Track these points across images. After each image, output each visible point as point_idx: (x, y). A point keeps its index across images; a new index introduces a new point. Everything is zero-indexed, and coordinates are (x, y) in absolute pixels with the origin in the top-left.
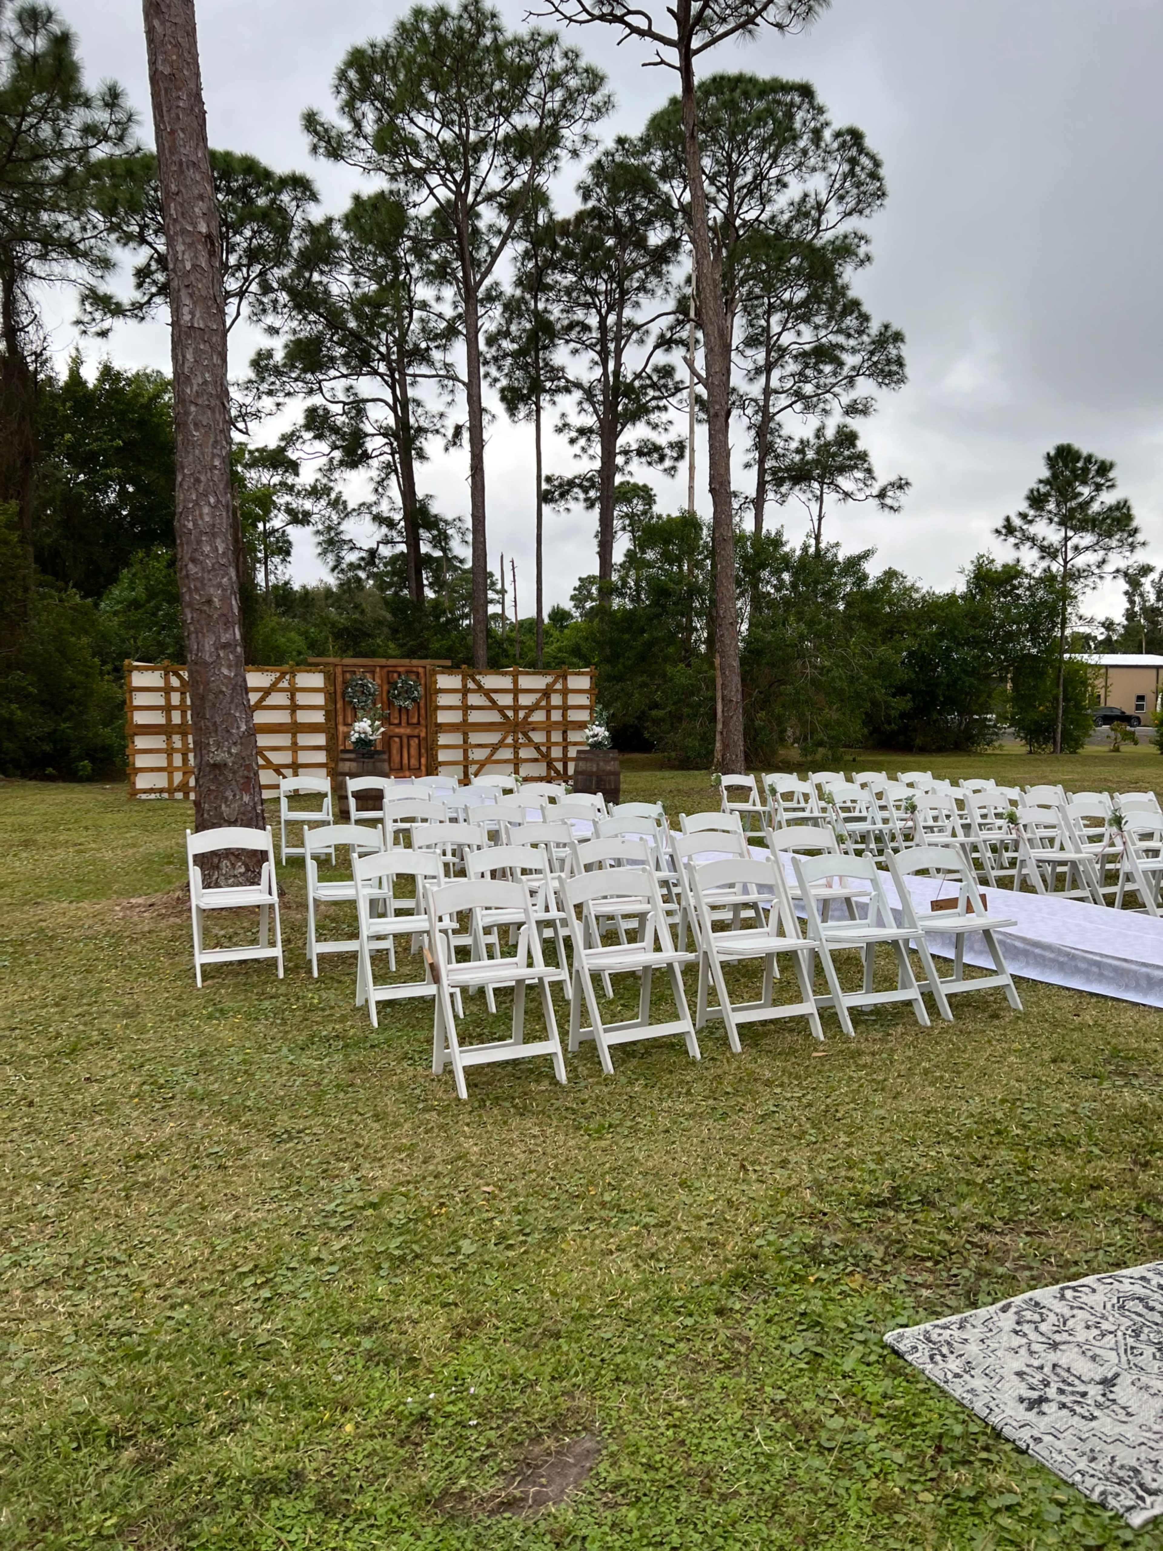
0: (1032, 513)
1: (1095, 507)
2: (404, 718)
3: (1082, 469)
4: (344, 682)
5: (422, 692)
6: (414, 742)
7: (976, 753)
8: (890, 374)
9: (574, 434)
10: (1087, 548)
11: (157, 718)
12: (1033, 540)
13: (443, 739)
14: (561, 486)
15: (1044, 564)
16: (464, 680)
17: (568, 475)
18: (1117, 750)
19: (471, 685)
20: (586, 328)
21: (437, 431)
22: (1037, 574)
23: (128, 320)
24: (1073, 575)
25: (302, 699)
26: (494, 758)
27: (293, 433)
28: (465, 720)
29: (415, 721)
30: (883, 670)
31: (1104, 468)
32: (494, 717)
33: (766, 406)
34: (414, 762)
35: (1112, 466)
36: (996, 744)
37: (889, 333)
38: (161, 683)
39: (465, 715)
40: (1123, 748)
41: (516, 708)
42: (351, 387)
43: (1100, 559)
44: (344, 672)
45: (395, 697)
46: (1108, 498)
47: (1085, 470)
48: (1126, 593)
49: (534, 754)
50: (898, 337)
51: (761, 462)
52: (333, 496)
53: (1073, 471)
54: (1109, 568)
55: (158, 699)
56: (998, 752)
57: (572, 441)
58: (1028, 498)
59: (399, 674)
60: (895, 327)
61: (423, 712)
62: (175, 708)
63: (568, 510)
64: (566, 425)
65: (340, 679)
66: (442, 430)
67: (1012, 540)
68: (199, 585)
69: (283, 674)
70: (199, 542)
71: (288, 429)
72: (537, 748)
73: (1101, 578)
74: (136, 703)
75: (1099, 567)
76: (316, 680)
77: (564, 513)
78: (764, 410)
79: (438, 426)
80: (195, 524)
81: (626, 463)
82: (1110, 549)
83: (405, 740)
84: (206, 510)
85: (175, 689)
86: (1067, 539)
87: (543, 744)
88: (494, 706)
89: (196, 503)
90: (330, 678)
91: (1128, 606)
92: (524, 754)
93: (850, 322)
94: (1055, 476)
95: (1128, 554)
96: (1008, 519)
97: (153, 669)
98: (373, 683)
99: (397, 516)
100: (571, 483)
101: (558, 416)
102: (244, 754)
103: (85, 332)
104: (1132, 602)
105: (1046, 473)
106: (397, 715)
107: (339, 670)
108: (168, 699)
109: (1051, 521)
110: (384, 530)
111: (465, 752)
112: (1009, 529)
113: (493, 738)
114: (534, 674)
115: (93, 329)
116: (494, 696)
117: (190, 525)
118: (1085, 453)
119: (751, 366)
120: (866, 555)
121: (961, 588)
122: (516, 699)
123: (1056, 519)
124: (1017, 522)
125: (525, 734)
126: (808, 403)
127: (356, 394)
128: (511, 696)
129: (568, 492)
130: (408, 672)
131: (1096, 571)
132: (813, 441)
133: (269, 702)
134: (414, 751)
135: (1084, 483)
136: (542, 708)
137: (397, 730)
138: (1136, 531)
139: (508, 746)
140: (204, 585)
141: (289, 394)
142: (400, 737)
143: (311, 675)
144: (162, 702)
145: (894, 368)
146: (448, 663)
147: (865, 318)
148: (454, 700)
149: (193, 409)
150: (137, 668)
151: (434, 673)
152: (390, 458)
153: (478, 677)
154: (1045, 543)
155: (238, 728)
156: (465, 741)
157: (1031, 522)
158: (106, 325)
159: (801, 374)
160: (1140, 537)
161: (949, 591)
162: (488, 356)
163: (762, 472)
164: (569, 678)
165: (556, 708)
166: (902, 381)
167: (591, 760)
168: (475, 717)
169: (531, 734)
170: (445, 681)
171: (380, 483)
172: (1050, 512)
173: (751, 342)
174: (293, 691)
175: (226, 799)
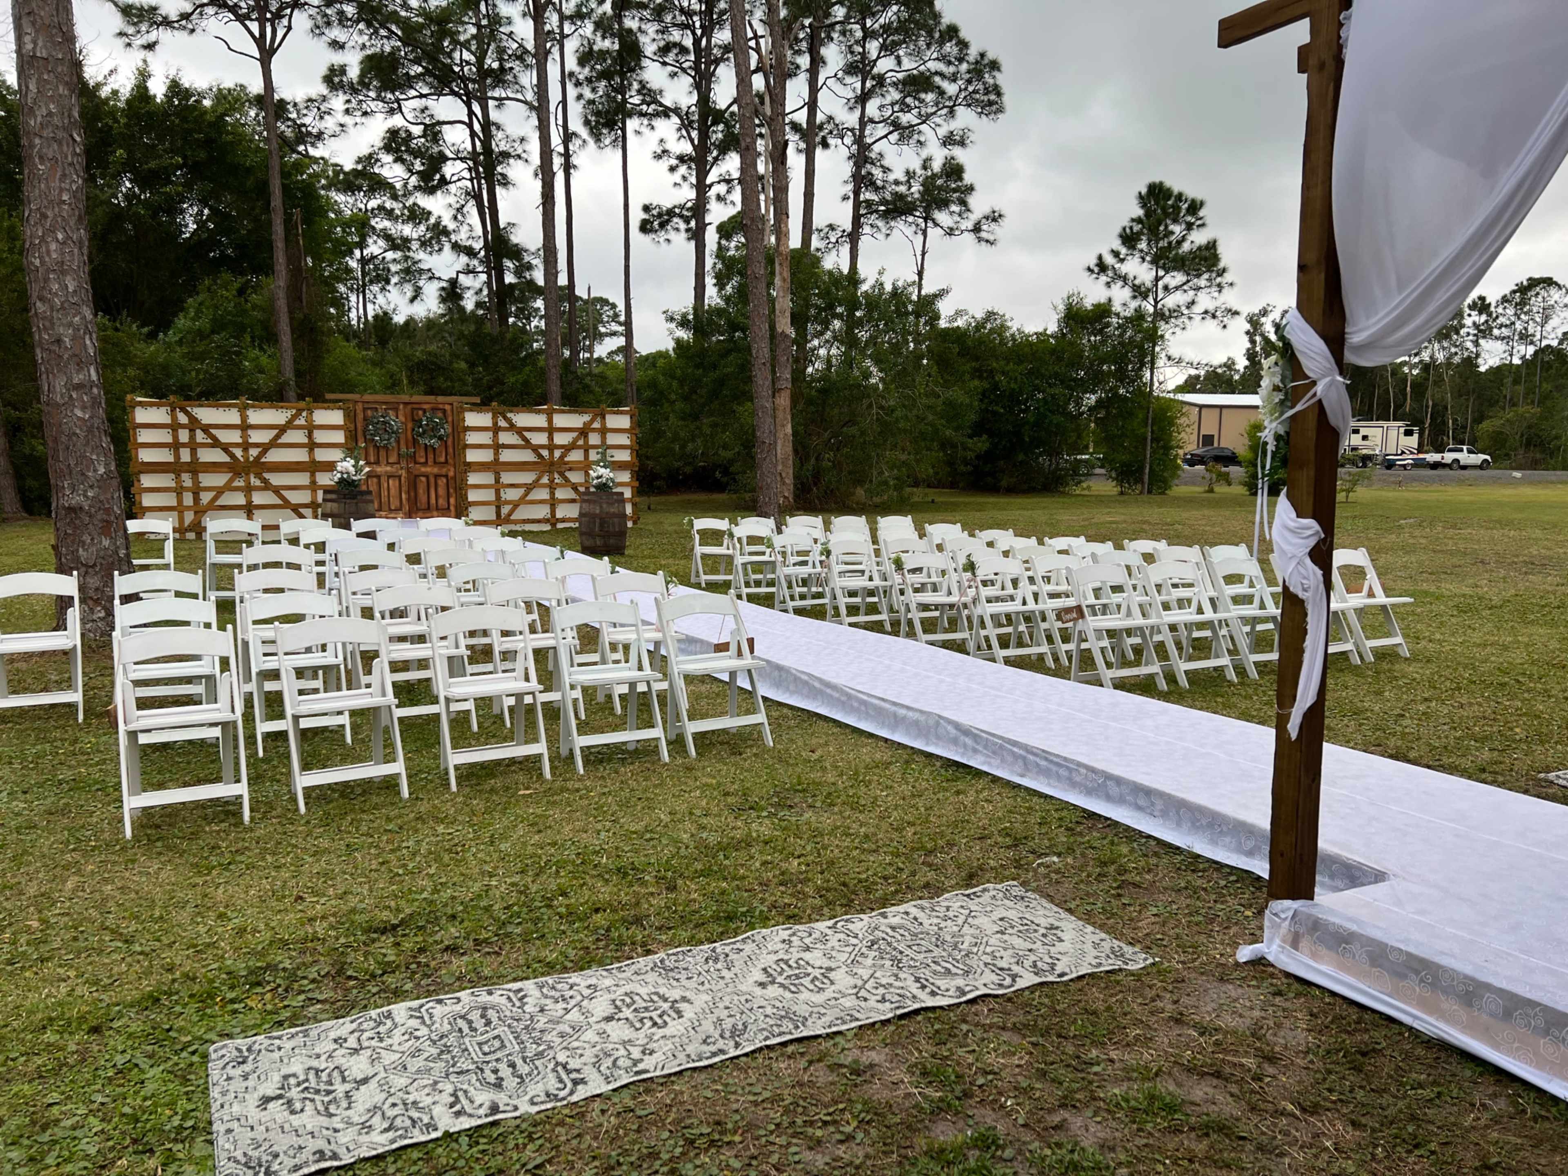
0: (1123, 251)
1: (1186, 247)
2: (430, 456)
3: (1173, 206)
4: (365, 419)
5: (450, 430)
6: (442, 482)
7: (1063, 494)
8: (991, 103)
9: (674, 162)
10: (1177, 288)
11: (164, 456)
12: (1124, 278)
13: (473, 479)
14: (660, 215)
15: (1134, 304)
16: (494, 418)
17: (667, 204)
18: (1211, 491)
19: (502, 423)
20: (684, 50)
21: (519, 157)
22: (1127, 314)
23: (176, 32)
24: (1160, 315)
25: (320, 437)
26: (529, 498)
27: (370, 156)
28: (496, 460)
29: (443, 459)
30: (952, 411)
31: (1195, 207)
32: (527, 456)
33: (862, 136)
34: (442, 502)
35: (1202, 204)
36: (1084, 485)
37: (986, 61)
38: (167, 420)
39: (497, 454)
40: (1217, 489)
41: (551, 447)
42: (426, 108)
43: (1189, 300)
44: (365, 410)
45: (420, 435)
46: (1199, 238)
47: (1177, 209)
48: (1248, 333)
49: (572, 495)
50: (994, 66)
51: (857, 193)
52: (432, 220)
53: (1164, 210)
54: (1198, 309)
55: (164, 436)
56: (1086, 492)
57: (672, 169)
58: (1121, 236)
59: (425, 411)
60: (991, 56)
61: (451, 450)
62: (184, 445)
63: (668, 240)
64: (665, 151)
65: (360, 416)
66: (524, 155)
67: (1104, 279)
68: (47, 324)
69: (300, 411)
70: (47, 280)
71: (365, 151)
72: (575, 488)
73: (1190, 318)
74: (140, 440)
75: (1188, 307)
76: (336, 417)
77: (664, 245)
78: (859, 140)
79: (519, 151)
80: (43, 263)
81: (728, 192)
82: (1199, 289)
83: (432, 480)
84: (53, 246)
85: (183, 426)
86: (1157, 279)
87: (581, 485)
88: (527, 444)
89: (43, 239)
90: (350, 416)
91: (1249, 345)
92: (560, 494)
93: (950, 48)
94: (1148, 214)
95: (1216, 294)
96: (1100, 257)
97: (158, 405)
98: (396, 421)
99: (478, 245)
100: (671, 213)
101: (656, 142)
102: (102, 498)
103: (129, 45)
104: (1253, 342)
105: (1140, 212)
106: (423, 453)
107: (359, 407)
108: (175, 437)
109: (1143, 259)
110: (464, 259)
111: (498, 492)
112: (1102, 267)
113: (527, 478)
114: (569, 412)
115: (139, 41)
116: (527, 435)
117: (37, 262)
118: (1176, 190)
119: (851, 95)
120: (941, 294)
121: (1053, 328)
122: (551, 438)
123: (1148, 258)
124: (1109, 260)
125: (562, 474)
126: (905, 133)
127: (432, 116)
128: (546, 435)
129: (668, 222)
130: (434, 410)
131: (1186, 312)
132: (919, 172)
133: (285, 439)
134: (442, 491)
135: (1175, 221)
136: (579, 447)
137: (423, 469)
138: (1224, 270)
139: (544, 486)
140: (53, 324)
141: (365, 114)
142: (427, 477)
143: (329, 412)
144: (169, 439)
145: (993, 97)
146: (477, 400)
147: (963, 45)
148: (485, 438)
149: (37, 141)
150: (141, 404)
151: (462, 410)
152: (469, 184)
153: (509, 415)
154: (1137, 282)
155: (95, 471)
156: (497, 480)
157: (1122, 261)
158: (153, 36)
159: (902, 102)
160: (1228, 277)
161: (1040, 330)
162: (581, 77)
163: (857, 205)
164: (608, 417)
165: (595, 447)
166: (1000, 110)
167: (595, 502)
168: (507, 456)
169: (568, 474)
170: (473, 419)
171: (460, 210)
172: (1141, 251)
173: (851, 69)
174: (310, 428)
175: (84, 543)
